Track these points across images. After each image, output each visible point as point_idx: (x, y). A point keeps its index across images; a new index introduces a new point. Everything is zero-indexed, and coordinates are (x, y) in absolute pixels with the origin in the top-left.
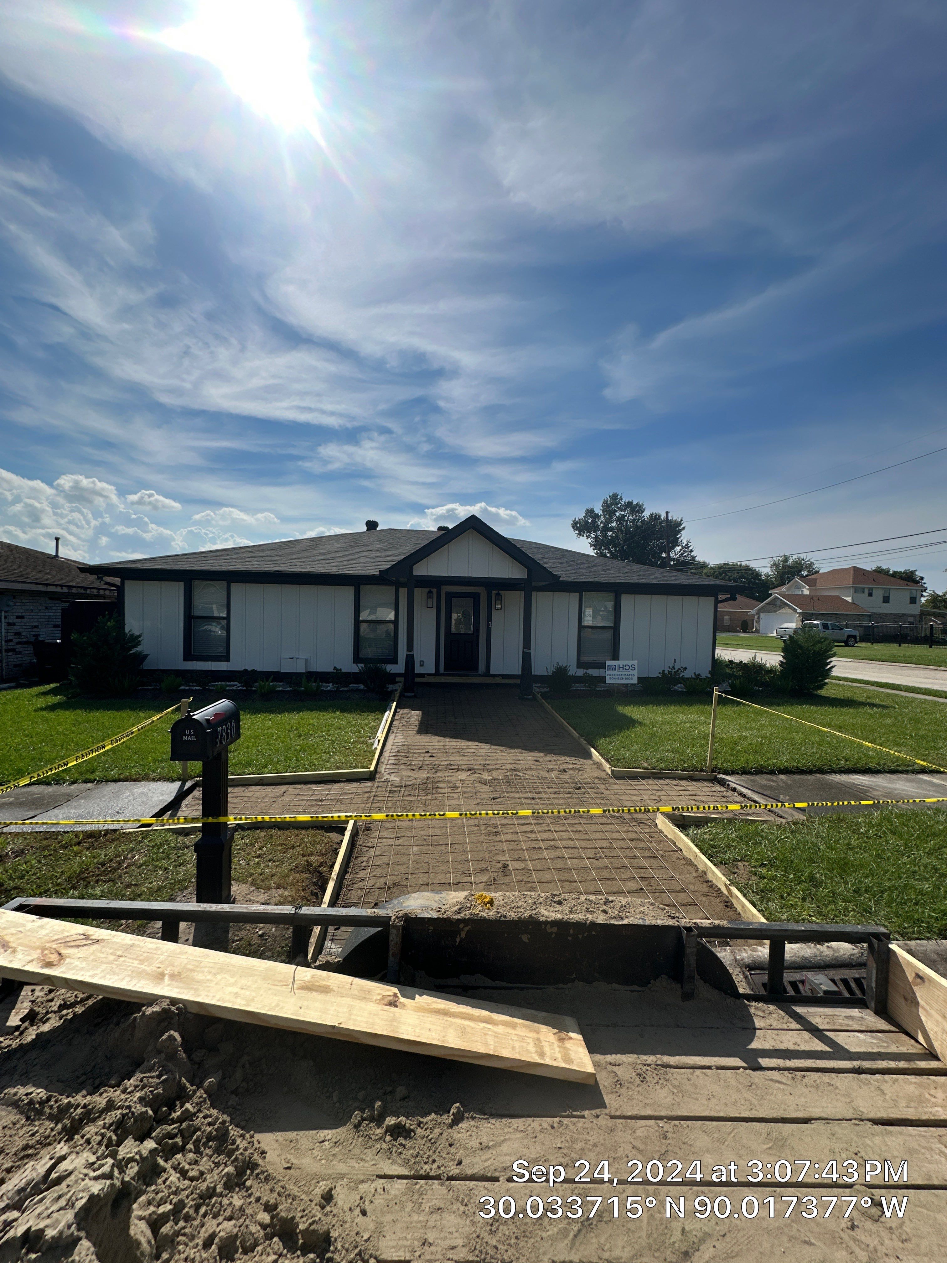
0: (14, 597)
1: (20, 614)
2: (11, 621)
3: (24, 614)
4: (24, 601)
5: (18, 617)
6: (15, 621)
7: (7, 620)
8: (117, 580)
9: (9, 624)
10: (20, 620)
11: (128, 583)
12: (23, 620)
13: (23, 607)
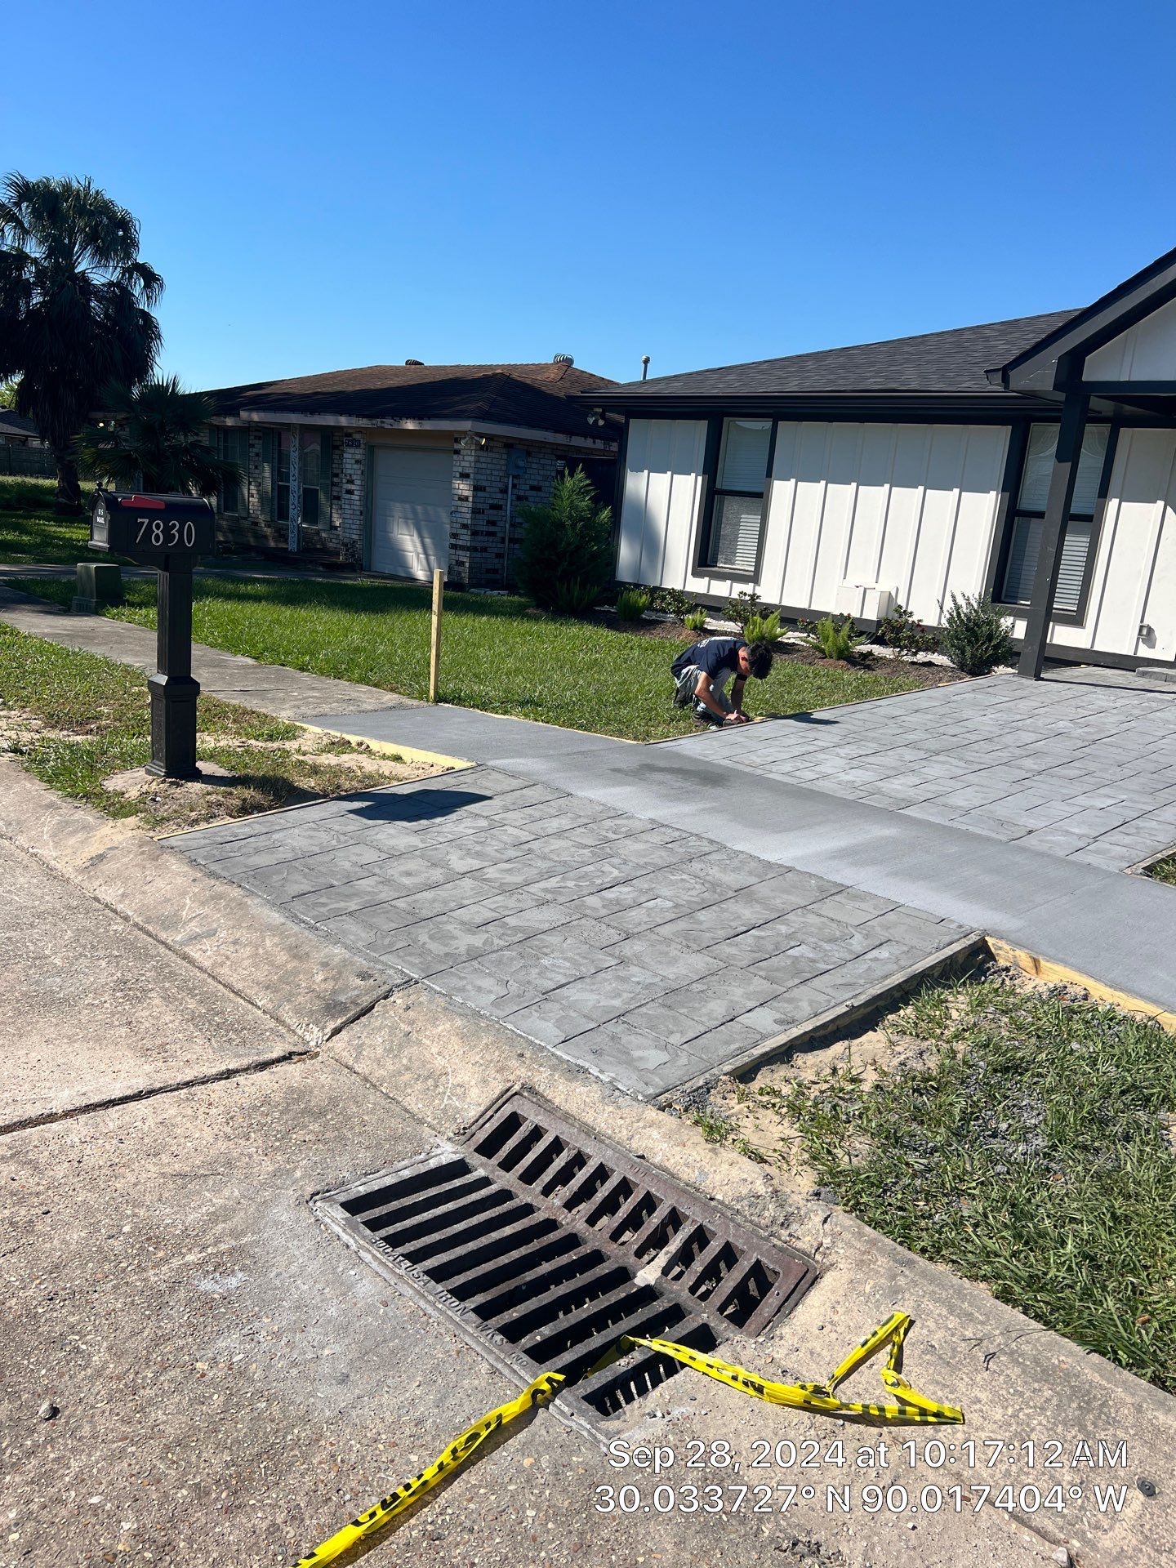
0: (529, 454)
1: (535, 483)
2: (521, 493)
3: (541, 484)
4: (542, 461)
5: (533, 488)
6: (528, 493)
7: (516, 491)
8: (621, 419)
9: (519, 498)
10: (534, 493)
11: (632, 421)
12: (539, 494)
13: (541, 472)
